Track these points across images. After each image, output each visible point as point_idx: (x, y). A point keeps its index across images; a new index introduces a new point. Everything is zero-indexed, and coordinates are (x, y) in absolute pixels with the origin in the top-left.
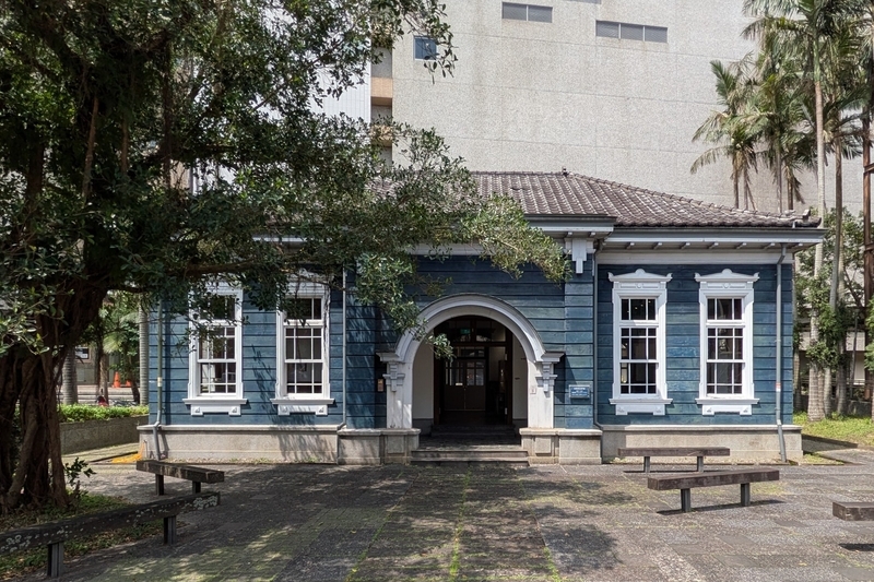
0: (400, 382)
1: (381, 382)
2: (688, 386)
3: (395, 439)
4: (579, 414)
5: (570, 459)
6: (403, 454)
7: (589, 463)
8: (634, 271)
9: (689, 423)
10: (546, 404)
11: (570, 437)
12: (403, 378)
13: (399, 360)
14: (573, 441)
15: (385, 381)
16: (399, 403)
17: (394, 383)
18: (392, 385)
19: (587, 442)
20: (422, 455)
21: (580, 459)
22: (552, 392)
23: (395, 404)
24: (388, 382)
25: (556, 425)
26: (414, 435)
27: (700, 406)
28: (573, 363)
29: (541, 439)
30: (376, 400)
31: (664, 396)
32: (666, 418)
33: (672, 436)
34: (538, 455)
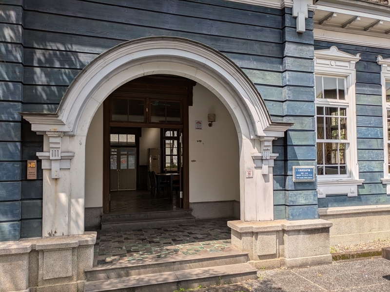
0: (66, 164)
1: (32, 165)
2: (375, 166)
3: (56, 256)
4: (303, 202)
5: (300, 259)
6: (69, 278)
7: (320, 263)
8: (328, 48)
9: (377, 203)
10: (265, 190)
11: (298, 231)
12: (70, 158)
13: (65, 129)
14: (301, 236)
15: (39, 162)
16: (63, 197)
17: (55, 166)
18: (52, 170)
19: (316, 236)
20: (102, 275)
21: (310, 258)
22: (271, 176)
23: (57, 199)
24: (45, 165)
25: (277, 217)
26: (87, 246)
27: (385, 186)
28: (295, 139)
29: (265, 237)
30: (23, 192)
31: (356, 177)
32: (358, 199)
33: (366, 218)
34: (261, 257)
